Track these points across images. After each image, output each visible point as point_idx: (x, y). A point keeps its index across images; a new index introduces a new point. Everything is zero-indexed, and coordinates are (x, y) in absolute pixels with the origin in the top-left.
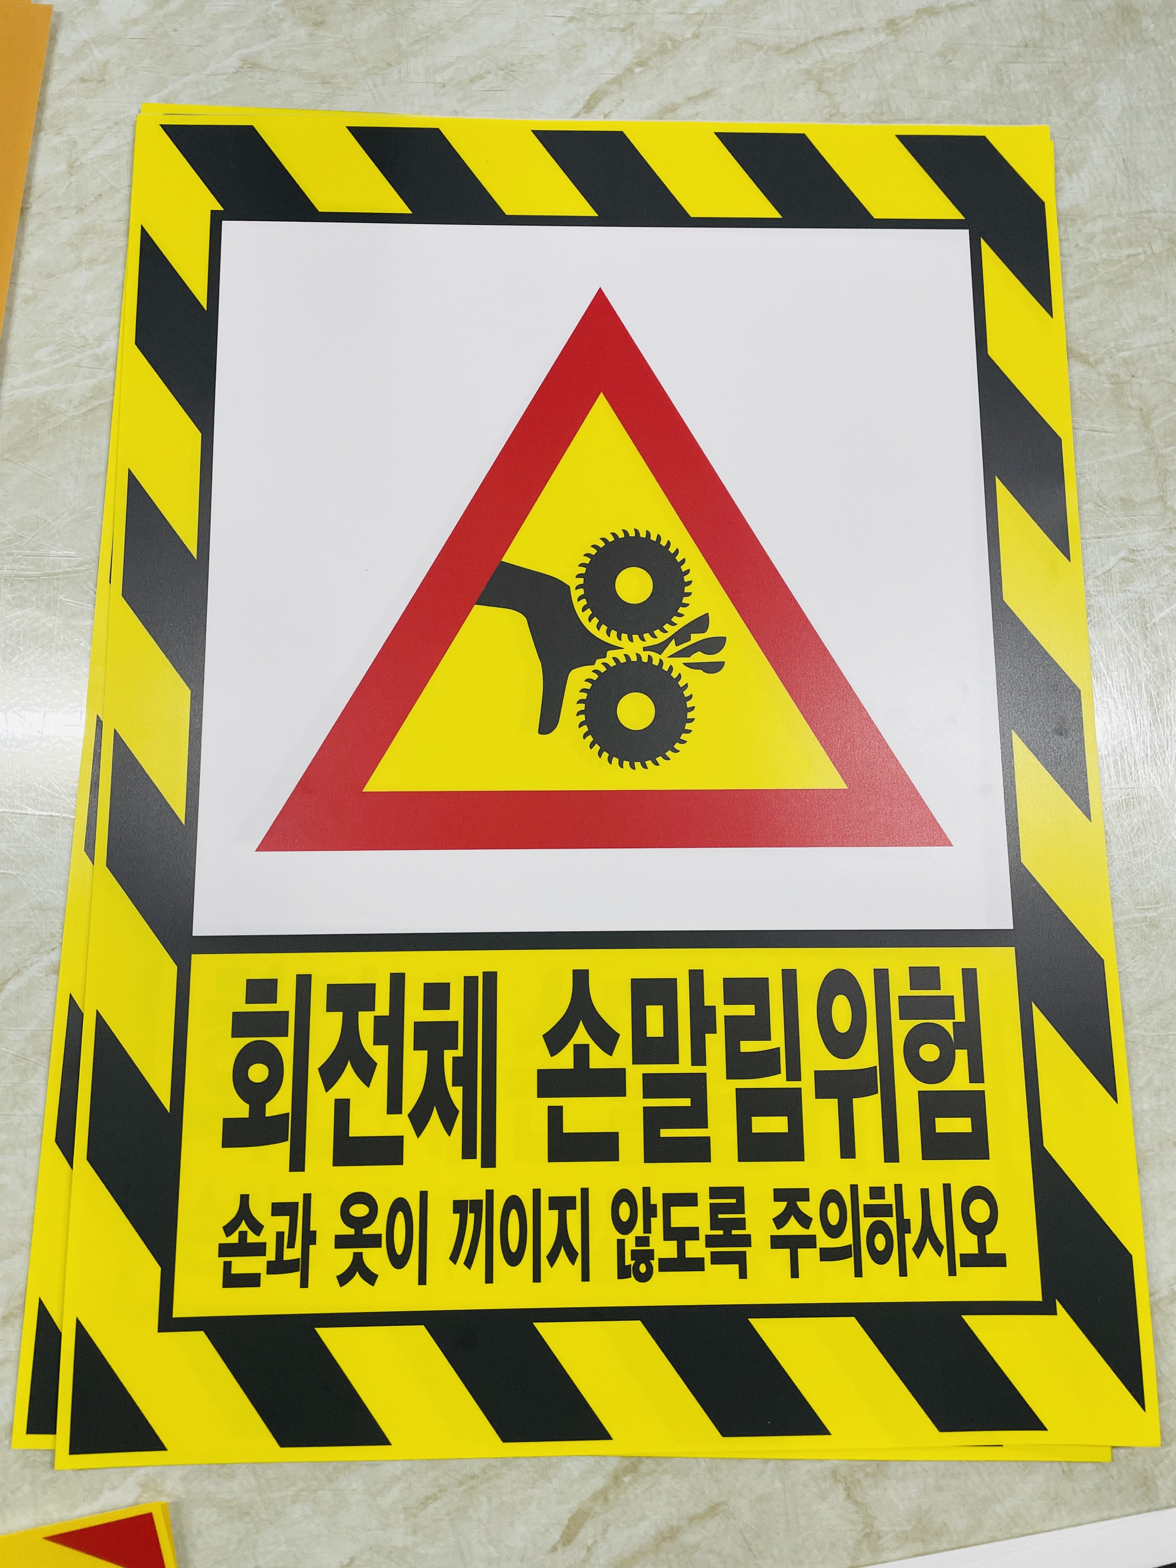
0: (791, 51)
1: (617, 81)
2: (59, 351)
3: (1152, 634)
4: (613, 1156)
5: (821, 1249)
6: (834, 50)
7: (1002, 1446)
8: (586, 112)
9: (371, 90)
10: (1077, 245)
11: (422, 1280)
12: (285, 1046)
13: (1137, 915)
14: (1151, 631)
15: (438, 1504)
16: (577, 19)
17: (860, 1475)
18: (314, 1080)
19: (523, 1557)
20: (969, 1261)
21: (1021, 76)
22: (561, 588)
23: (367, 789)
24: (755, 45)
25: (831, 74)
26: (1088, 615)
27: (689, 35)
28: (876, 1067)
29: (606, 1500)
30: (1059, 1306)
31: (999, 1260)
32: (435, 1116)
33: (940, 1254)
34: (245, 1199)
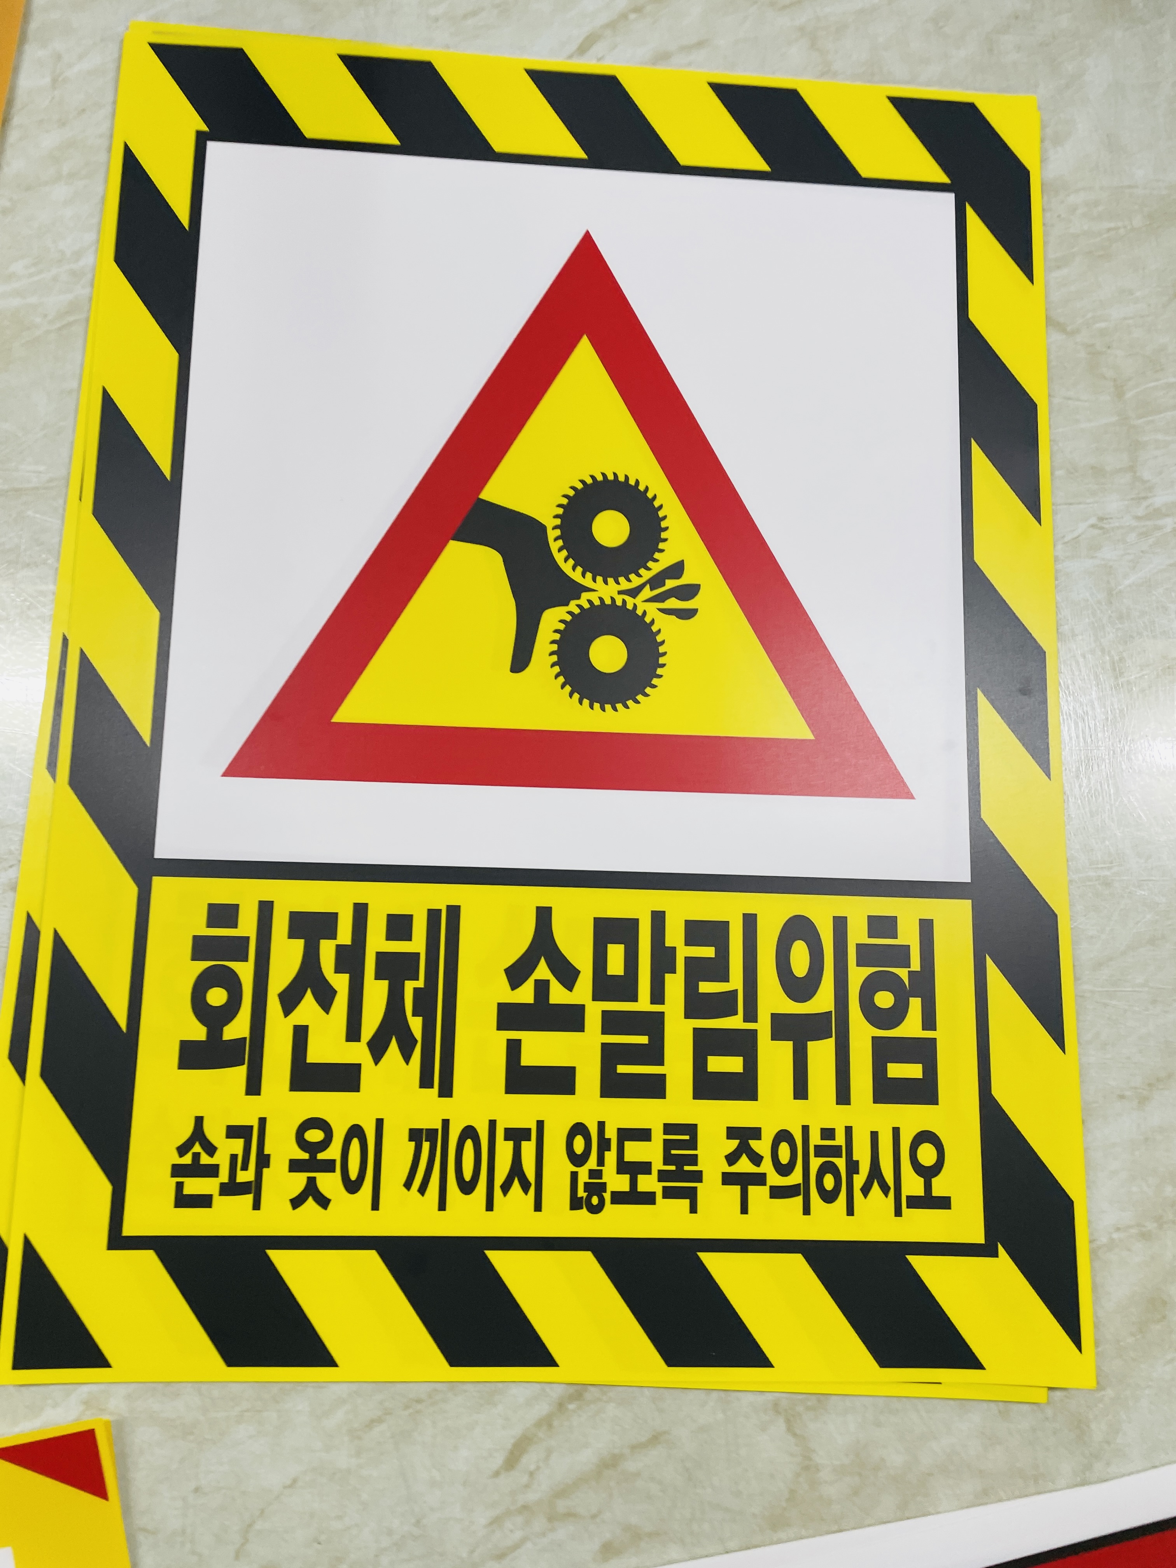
1: (612, 25)
2: (36, 264)
3: (1117, 601)
4: (570, 1089)
5: (771, 1187)
6: (828, 9)
7: (940, 1383)
8: (579, 55)
9: (363, 20)
11: (375, 1206)
12: (245, 971)
13: (1092, 874)
14: (1116, 598)
15: (383, 1426)
17: (800, 1409)
18: (274, 1005)
19: (465, 1482)
20: (914, 1202)
21: (1011, 47)
22: (537, 528)
23: (336, 719)
25: (824, 33)
26: (1056, 579)
28: (832, 1011)
29: (550, 1426)
30: (1001, 1250)
31: (944, 1203)
32: (394, 1045)
33: (886, 1195)
34: (199, 1121)
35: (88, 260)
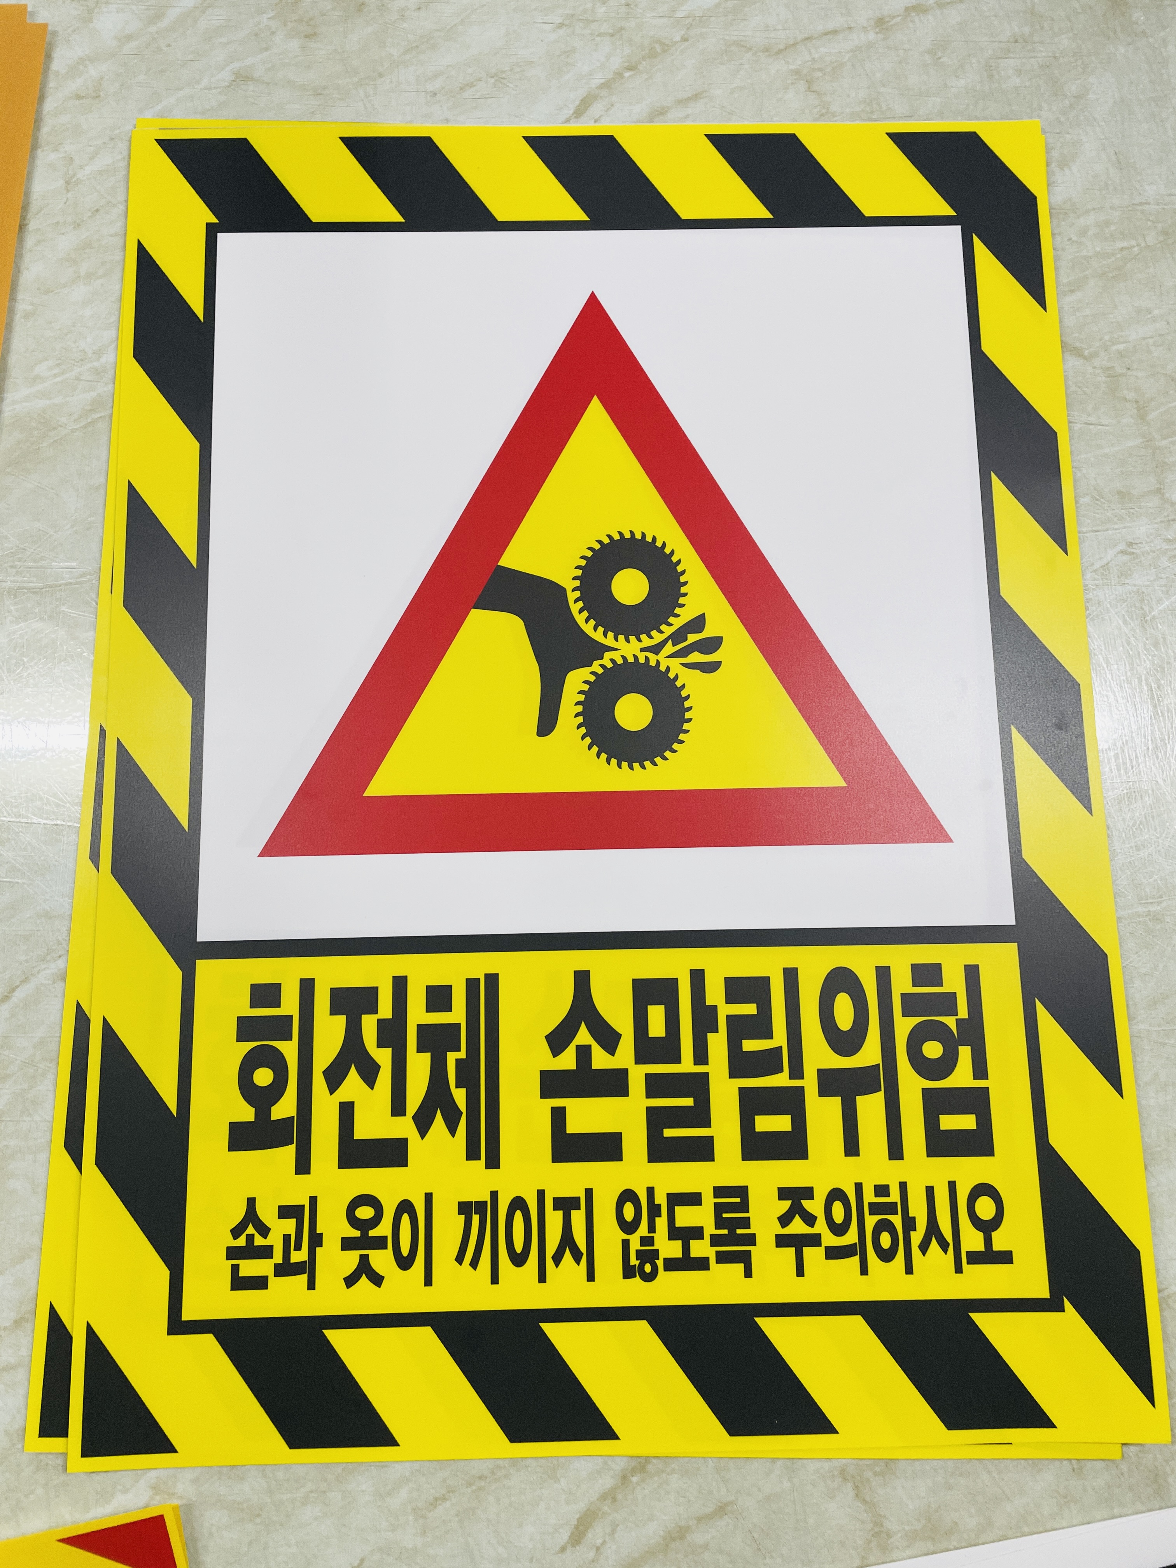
0: (780, 51)
1: (607, 85)
2: (58, 365)
3: (1151, 627)
4: (617, 1156)
5: (826, 1247)
6: (823, 50)
7: (1011, 1444)
8: (576, 117)
9: (363, 100)
10: (1070, 239)
11: (428, 1282)
12: (289, 1049)
13: (1140, 909)
14: (1150, 624)
15: (448, 1504)
16: (566, 26)
17: (868, 1474)
18: (319, 1083)
19: (532, 1558)
20: (975, 1258)
21: (1011, 72)
22: (557, 591)
23: (367, 793)
24: (744, 46)
25: (820, 74)
26: (1087, 609)
27: (678, 38)
28: (879, 1064)
29: (614, 1500)
30: (1067, 1303)
31: (1006, 1258)
32: (439, 1119)
33: (946, 1252)
34: (251, 1202)
35: (108, 358)
